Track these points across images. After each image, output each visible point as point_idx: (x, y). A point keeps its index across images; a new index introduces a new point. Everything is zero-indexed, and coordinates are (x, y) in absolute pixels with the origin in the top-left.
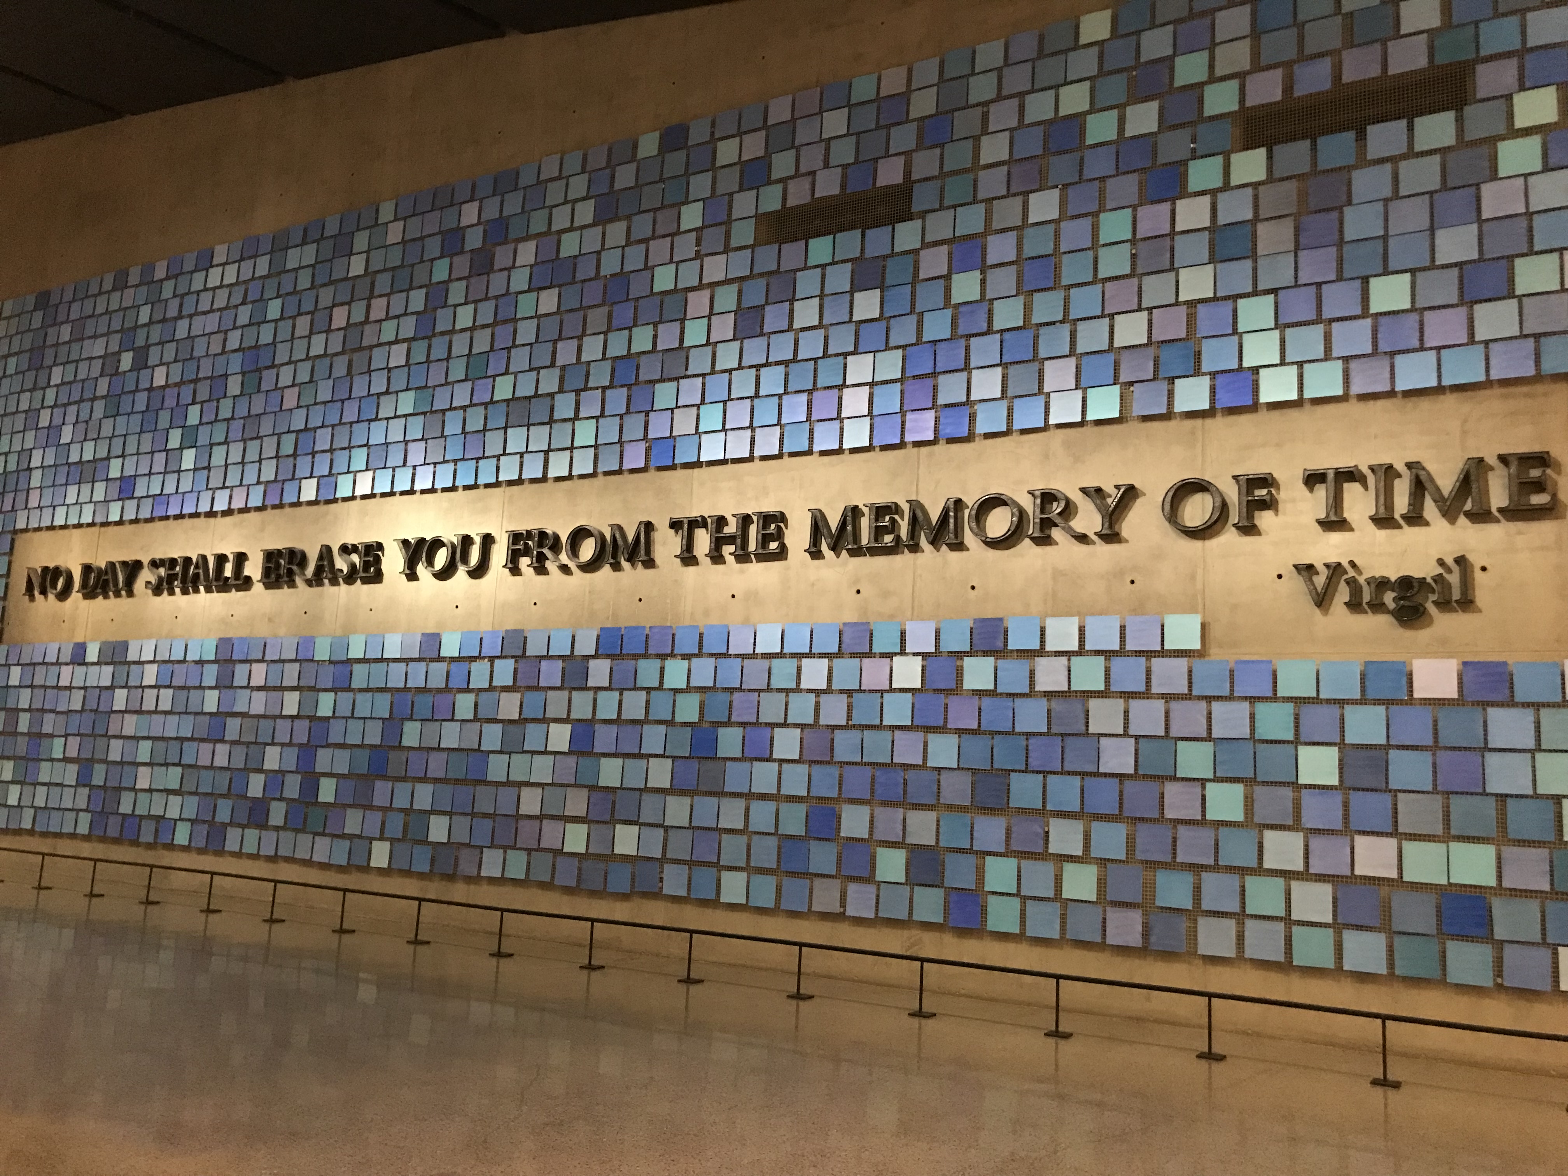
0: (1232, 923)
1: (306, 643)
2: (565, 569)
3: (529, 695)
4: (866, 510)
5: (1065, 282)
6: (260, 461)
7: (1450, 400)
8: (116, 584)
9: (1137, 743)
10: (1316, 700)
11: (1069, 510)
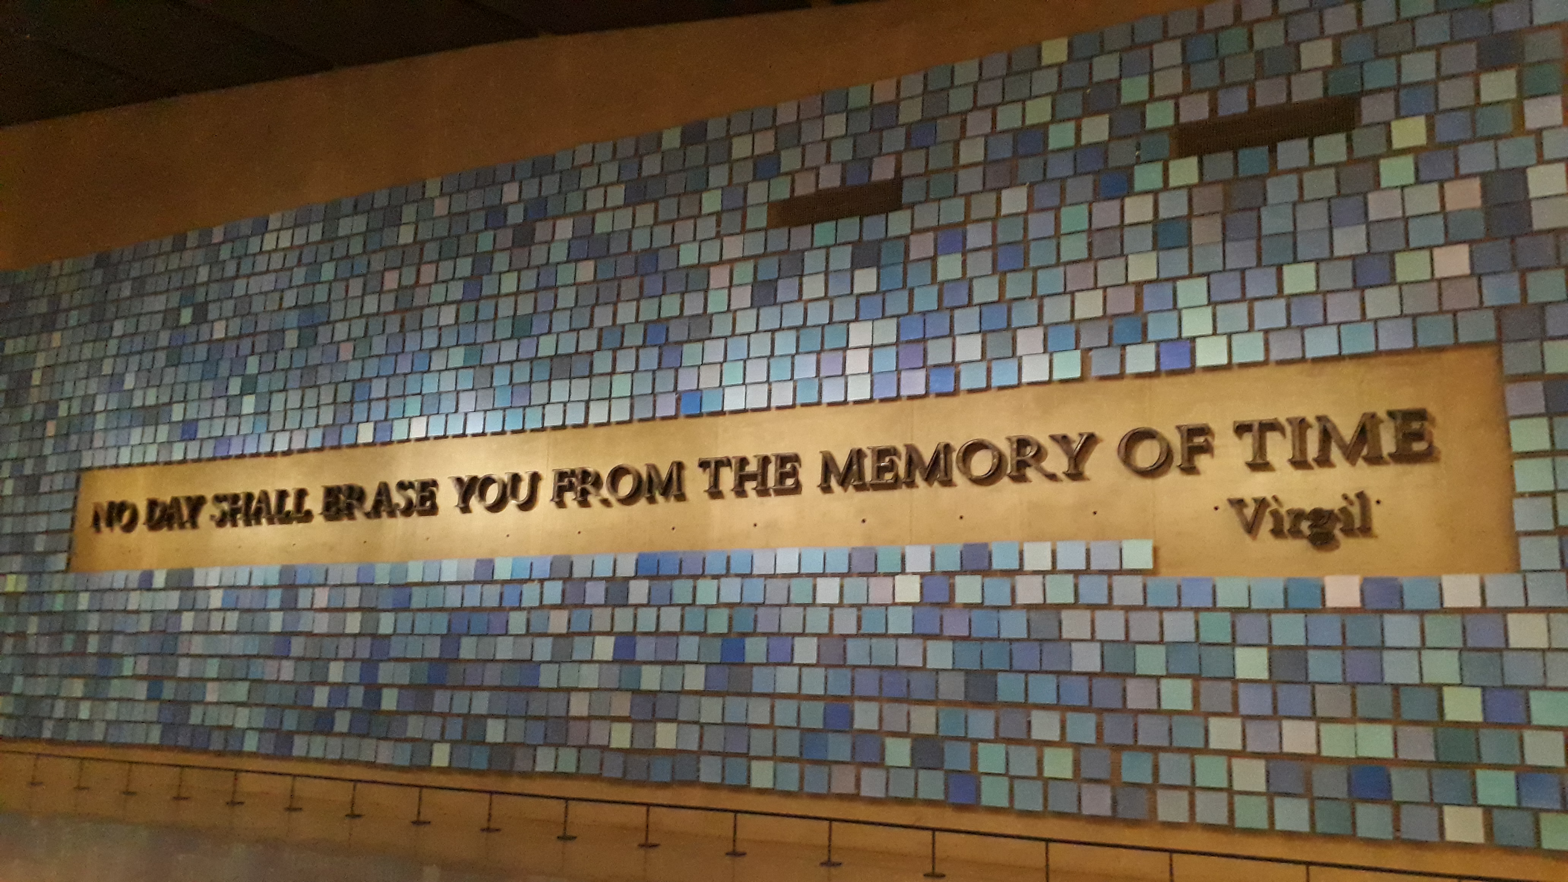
0: (1185, 795)
1: (366, 568)
2: (605, 502)
3: (577, 612)
4: (868, 452)
5: (1033, 264)
6: (318, 407)
7: (1347, 368)
8: (181, 516)
9: (1102, 647)
10: (1248, 610)
11: (1040, 454)
